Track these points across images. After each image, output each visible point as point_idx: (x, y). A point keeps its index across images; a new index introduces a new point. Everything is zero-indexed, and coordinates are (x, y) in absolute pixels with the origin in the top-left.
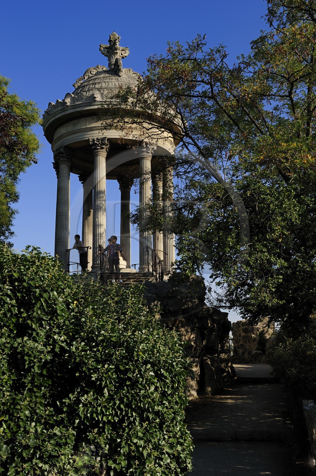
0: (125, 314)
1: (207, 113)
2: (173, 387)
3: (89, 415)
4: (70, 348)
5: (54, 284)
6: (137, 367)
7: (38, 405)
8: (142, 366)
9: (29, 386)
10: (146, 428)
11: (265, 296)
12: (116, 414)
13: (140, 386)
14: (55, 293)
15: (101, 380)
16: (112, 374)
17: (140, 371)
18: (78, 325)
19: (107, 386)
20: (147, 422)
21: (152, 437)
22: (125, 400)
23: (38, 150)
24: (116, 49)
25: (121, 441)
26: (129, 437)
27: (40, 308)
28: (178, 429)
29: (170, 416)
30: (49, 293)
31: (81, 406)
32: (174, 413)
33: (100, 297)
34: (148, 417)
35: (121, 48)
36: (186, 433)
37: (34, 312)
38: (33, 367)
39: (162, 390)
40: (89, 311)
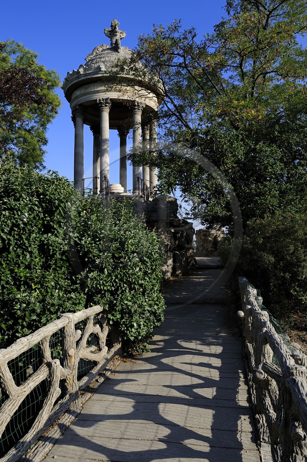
0: (120, 220)
1: (181, 80)
2: (152, 269)
3: (94, 286)
4: (81, 242)
5: (68, 197)
6: (127, 255)
7: (60, 279)
8: (131, 255)
9: (54, 266)
10: (133, 295)
11: (218, 209)
12: (113, 285)
13: (129, 267)
14: (69, 203)
15: (102, 263)
16: (110, 259)
17: (129, 258)
18: (86, 227)
19: (106, 267)
20: (134, 291)
21: (137, 300)
22: (119, 276)
23: (60, 106)
24: (116, 32)
25: (117, 302)
26: (122, 300)
27: (58, 214)
28: (155, 295)
29: (149, 287)
30: (65, 204)
31: (89, 279)
32: (153, 285)
33: (102, 208)
34: (134, 287)
35: (120, 31)
36: (161, 298)
37: (55, 216)
38: (55, 254)
39: (144, 270)
40: (94, 217)
